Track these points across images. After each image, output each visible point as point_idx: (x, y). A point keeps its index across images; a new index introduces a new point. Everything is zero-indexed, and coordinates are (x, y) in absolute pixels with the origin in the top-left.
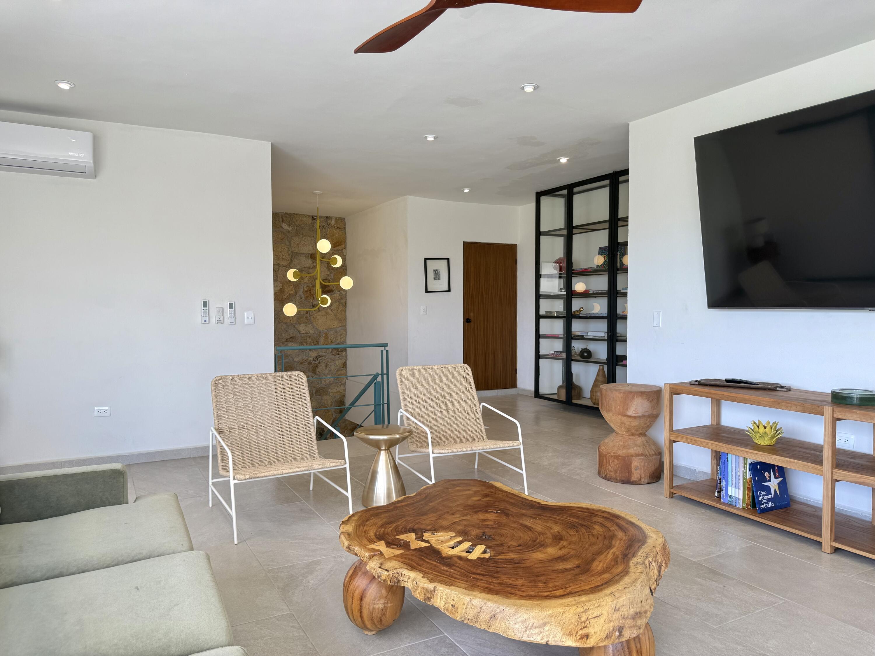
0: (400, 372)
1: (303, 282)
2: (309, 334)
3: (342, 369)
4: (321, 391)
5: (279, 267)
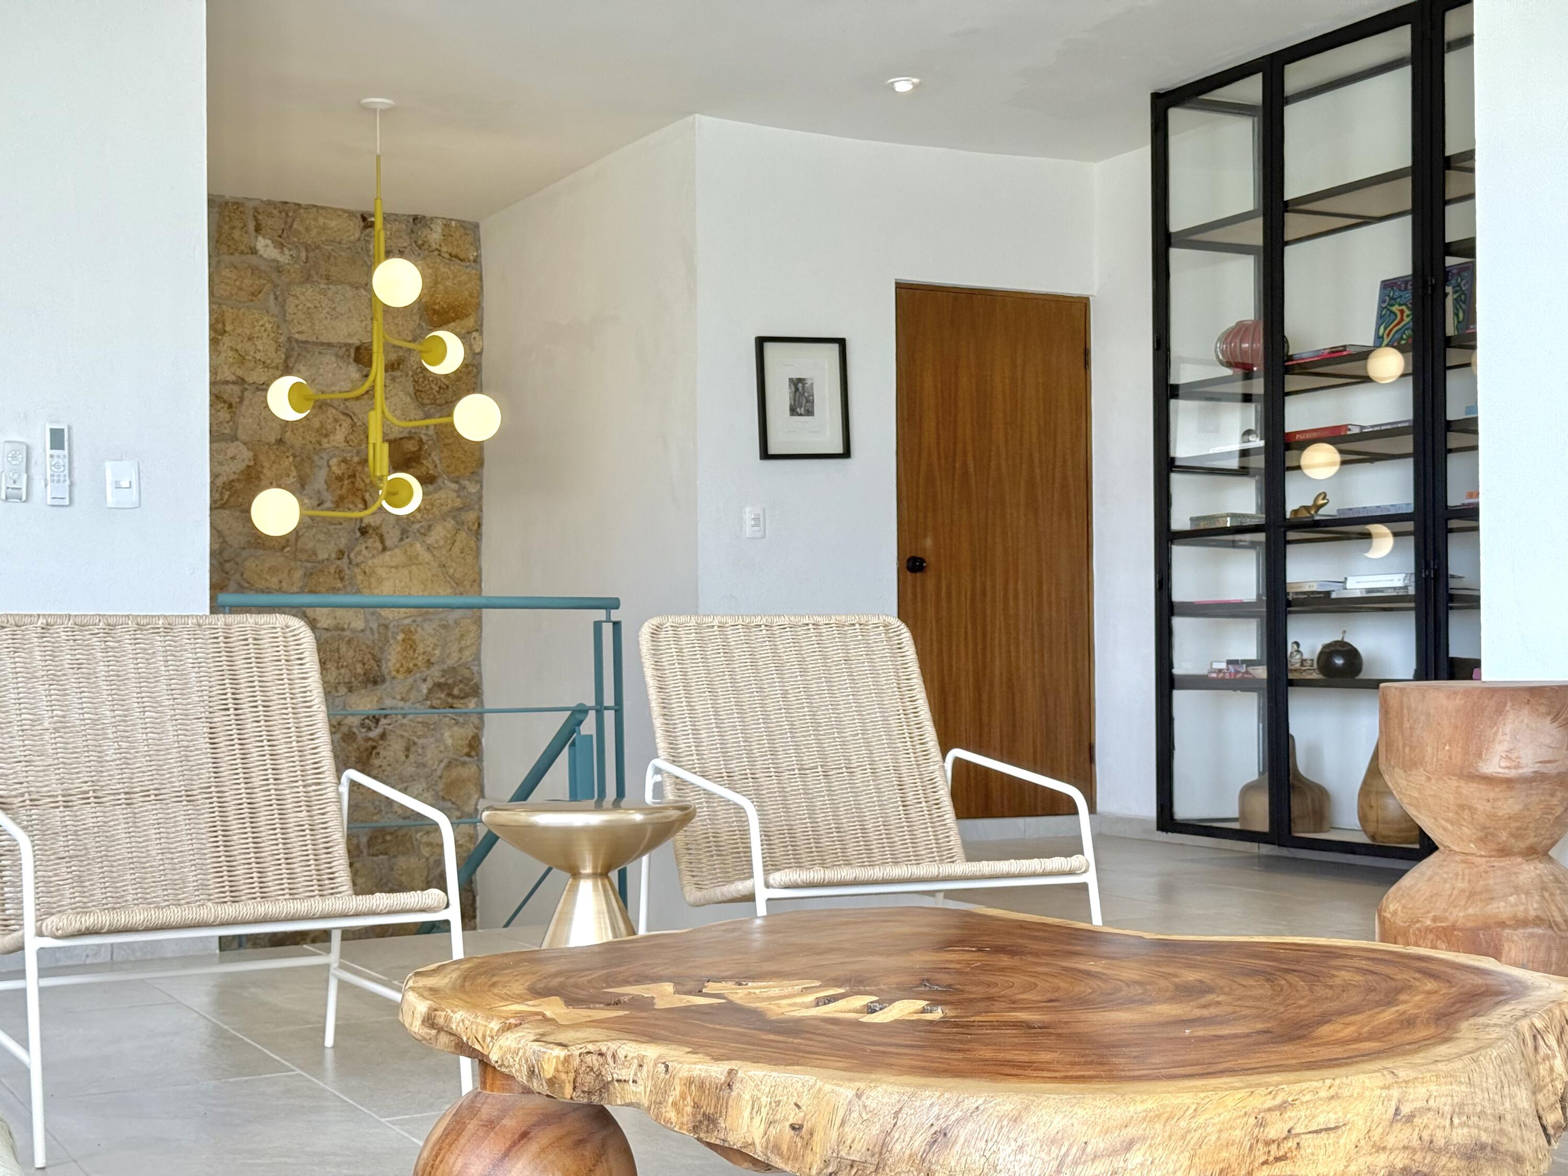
0: (654, 635)
1: (328, 446)
2: (347, 633)
3: (467, 759)
4: (388, 838)
5: (243, 392)
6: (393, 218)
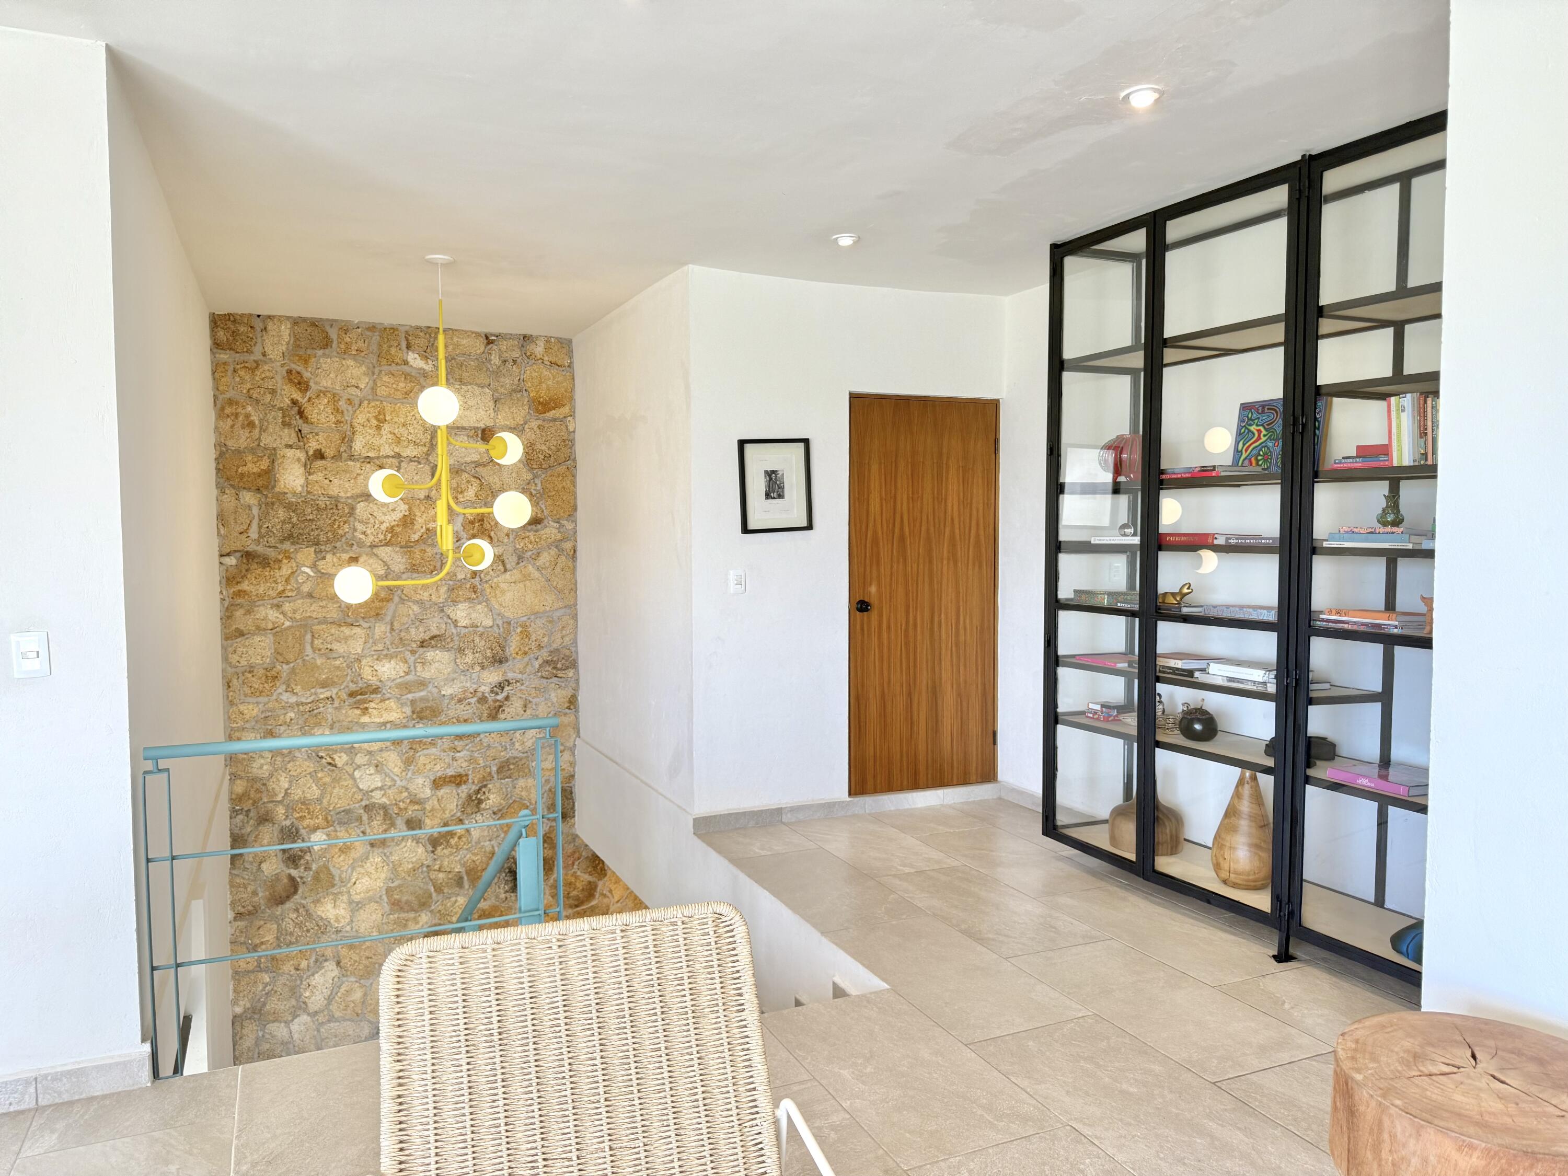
1: (463, 500)
2: (480, 629)
3: (567, 711)
6: (508, 337)
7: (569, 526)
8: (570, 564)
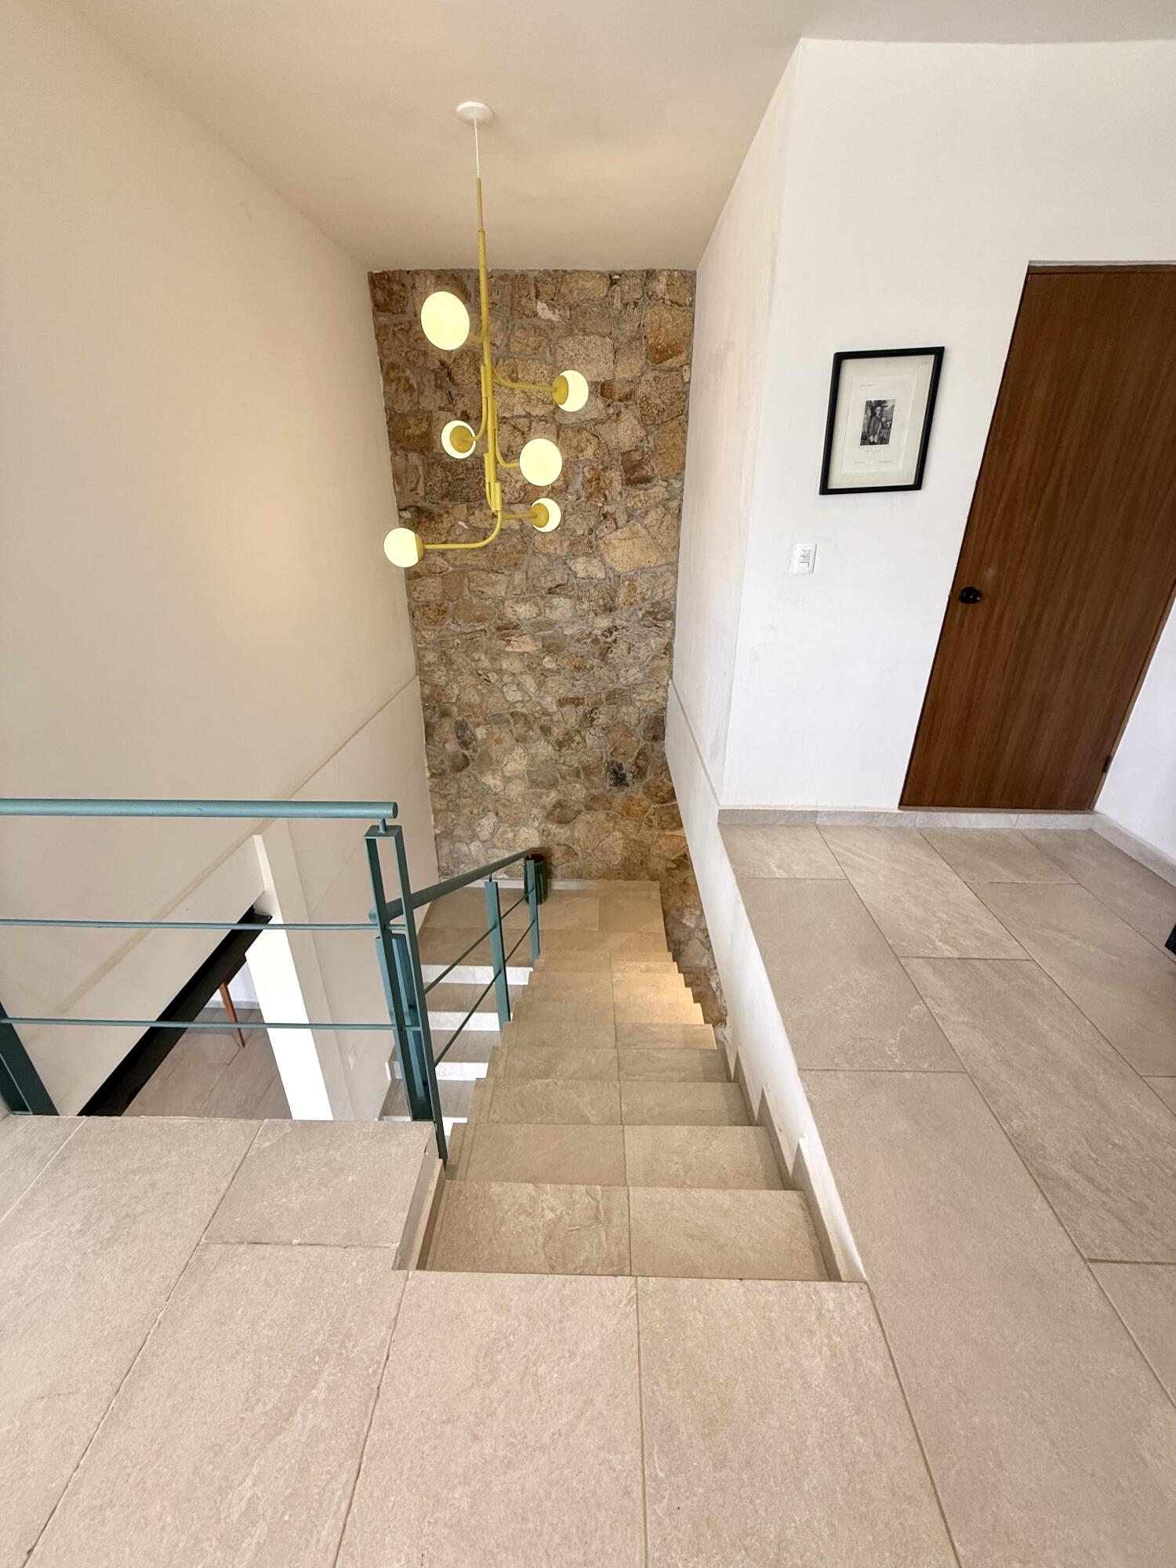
1: (582, 458)
3: (663, 656)
6: (631, 274)
7: (677, 485)
8: (675, 523)
